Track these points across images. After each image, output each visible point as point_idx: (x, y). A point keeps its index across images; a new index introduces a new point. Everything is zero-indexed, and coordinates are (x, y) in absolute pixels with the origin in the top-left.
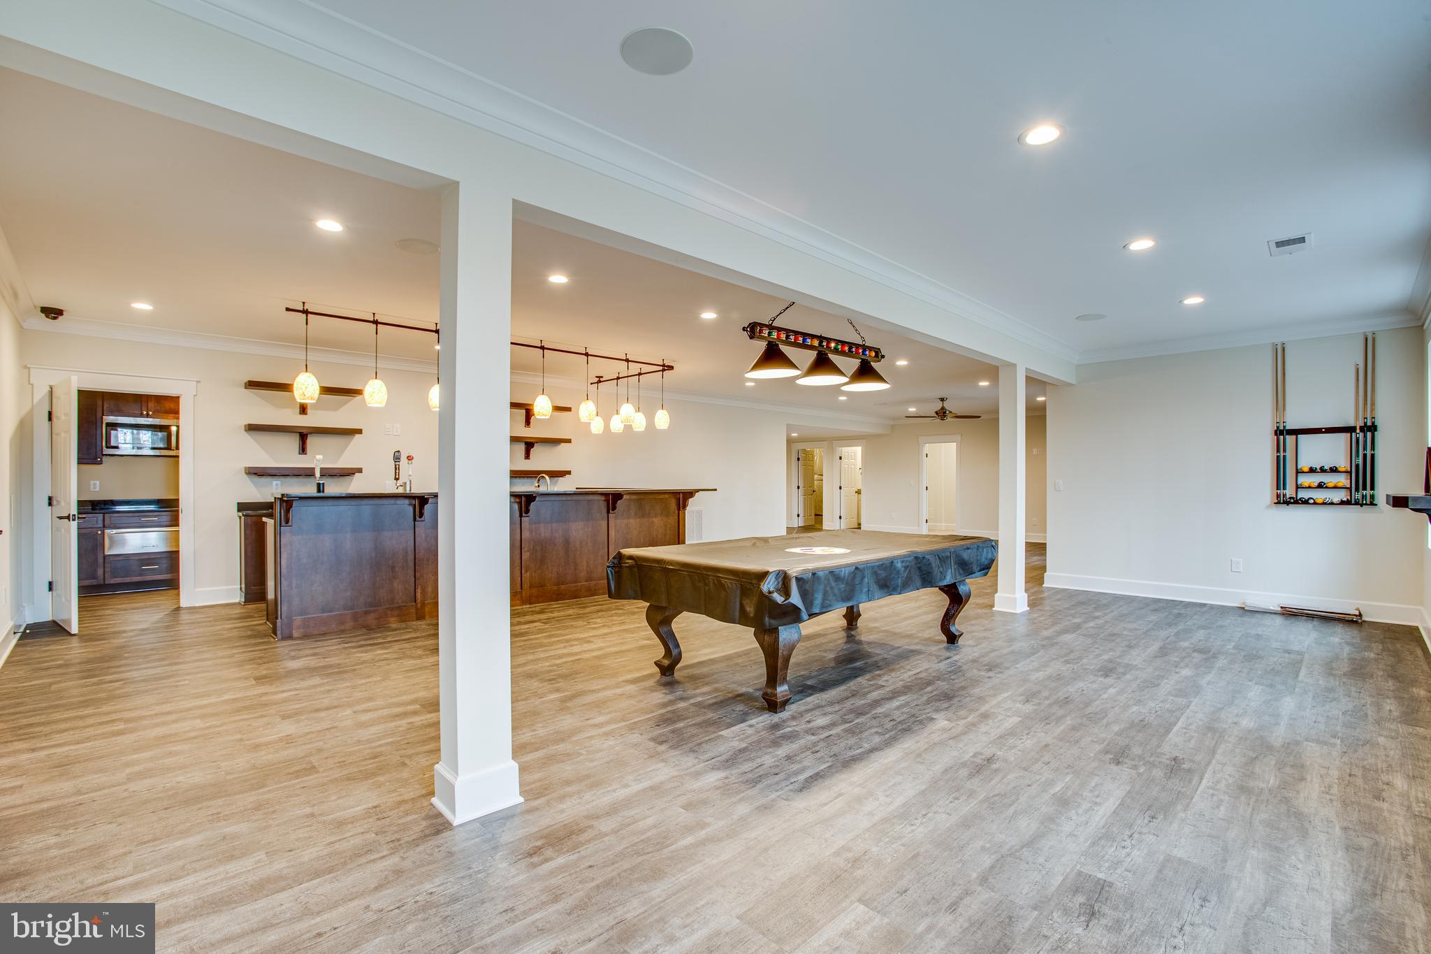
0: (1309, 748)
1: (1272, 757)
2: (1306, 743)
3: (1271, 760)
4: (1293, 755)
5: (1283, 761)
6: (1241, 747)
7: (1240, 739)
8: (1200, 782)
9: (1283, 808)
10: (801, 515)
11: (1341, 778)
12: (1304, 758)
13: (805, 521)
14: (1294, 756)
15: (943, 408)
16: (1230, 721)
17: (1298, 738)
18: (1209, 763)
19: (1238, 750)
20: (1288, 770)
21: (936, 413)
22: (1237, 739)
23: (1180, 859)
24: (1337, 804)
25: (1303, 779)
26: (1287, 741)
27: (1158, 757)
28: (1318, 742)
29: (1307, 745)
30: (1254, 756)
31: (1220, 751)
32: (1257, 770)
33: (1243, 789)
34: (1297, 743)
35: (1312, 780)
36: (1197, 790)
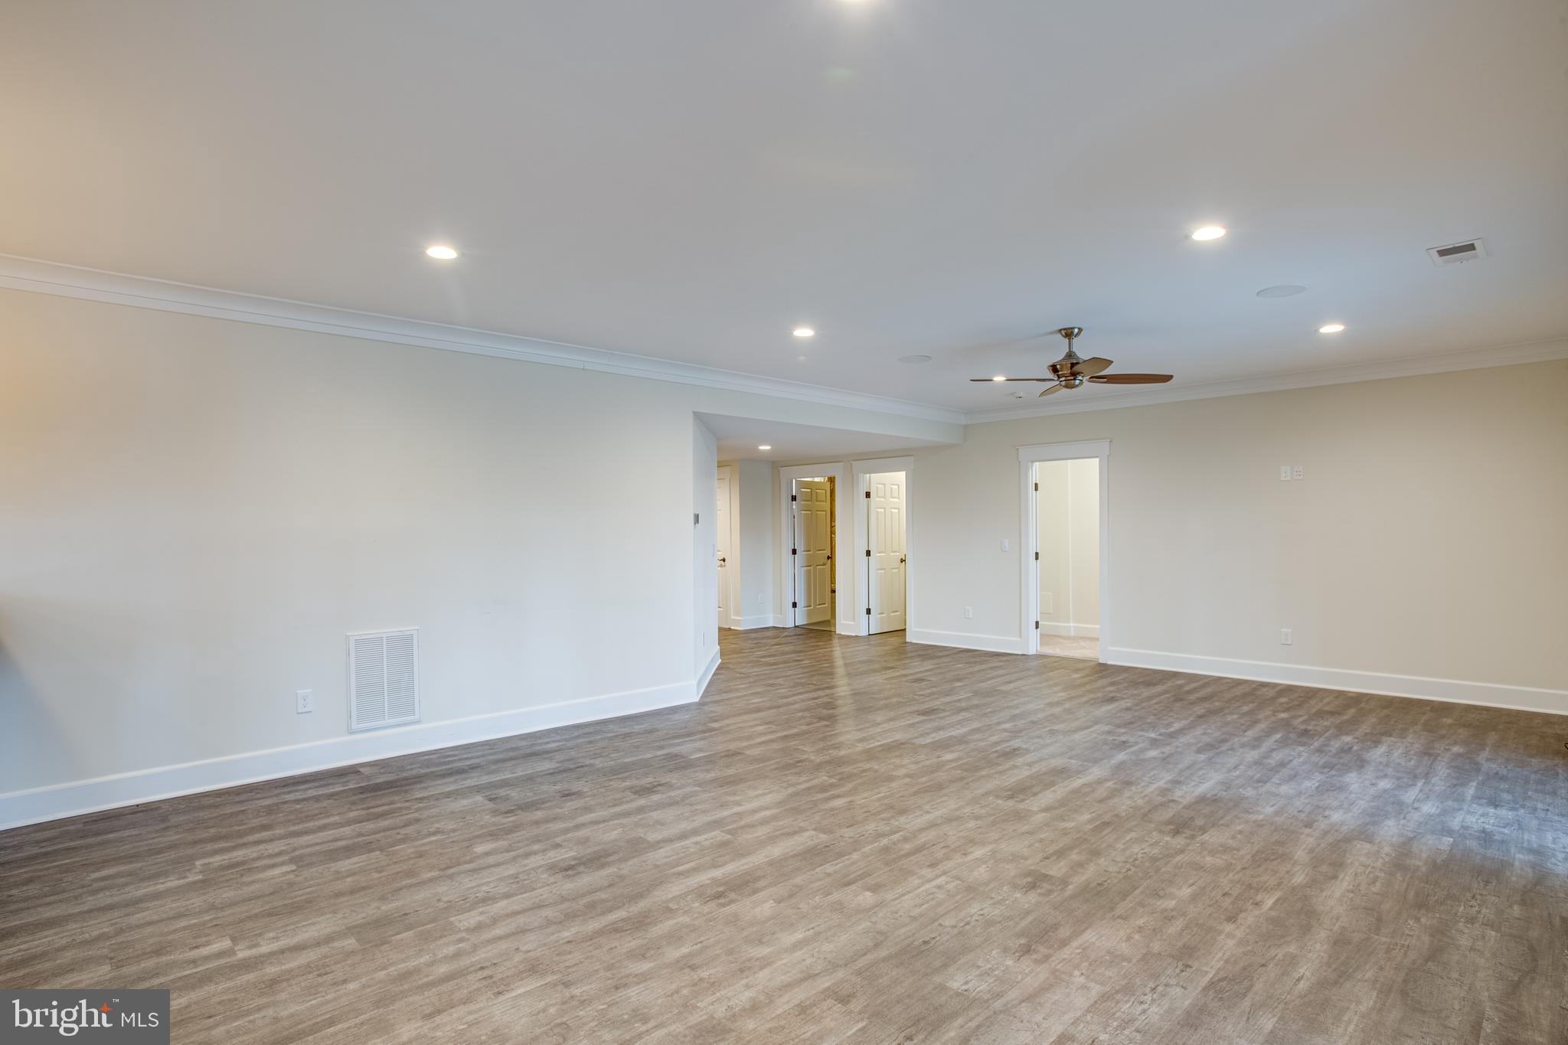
10: (801, 604)
13: (810, 614)
15: (1070, 355)
21: (1054, 369)
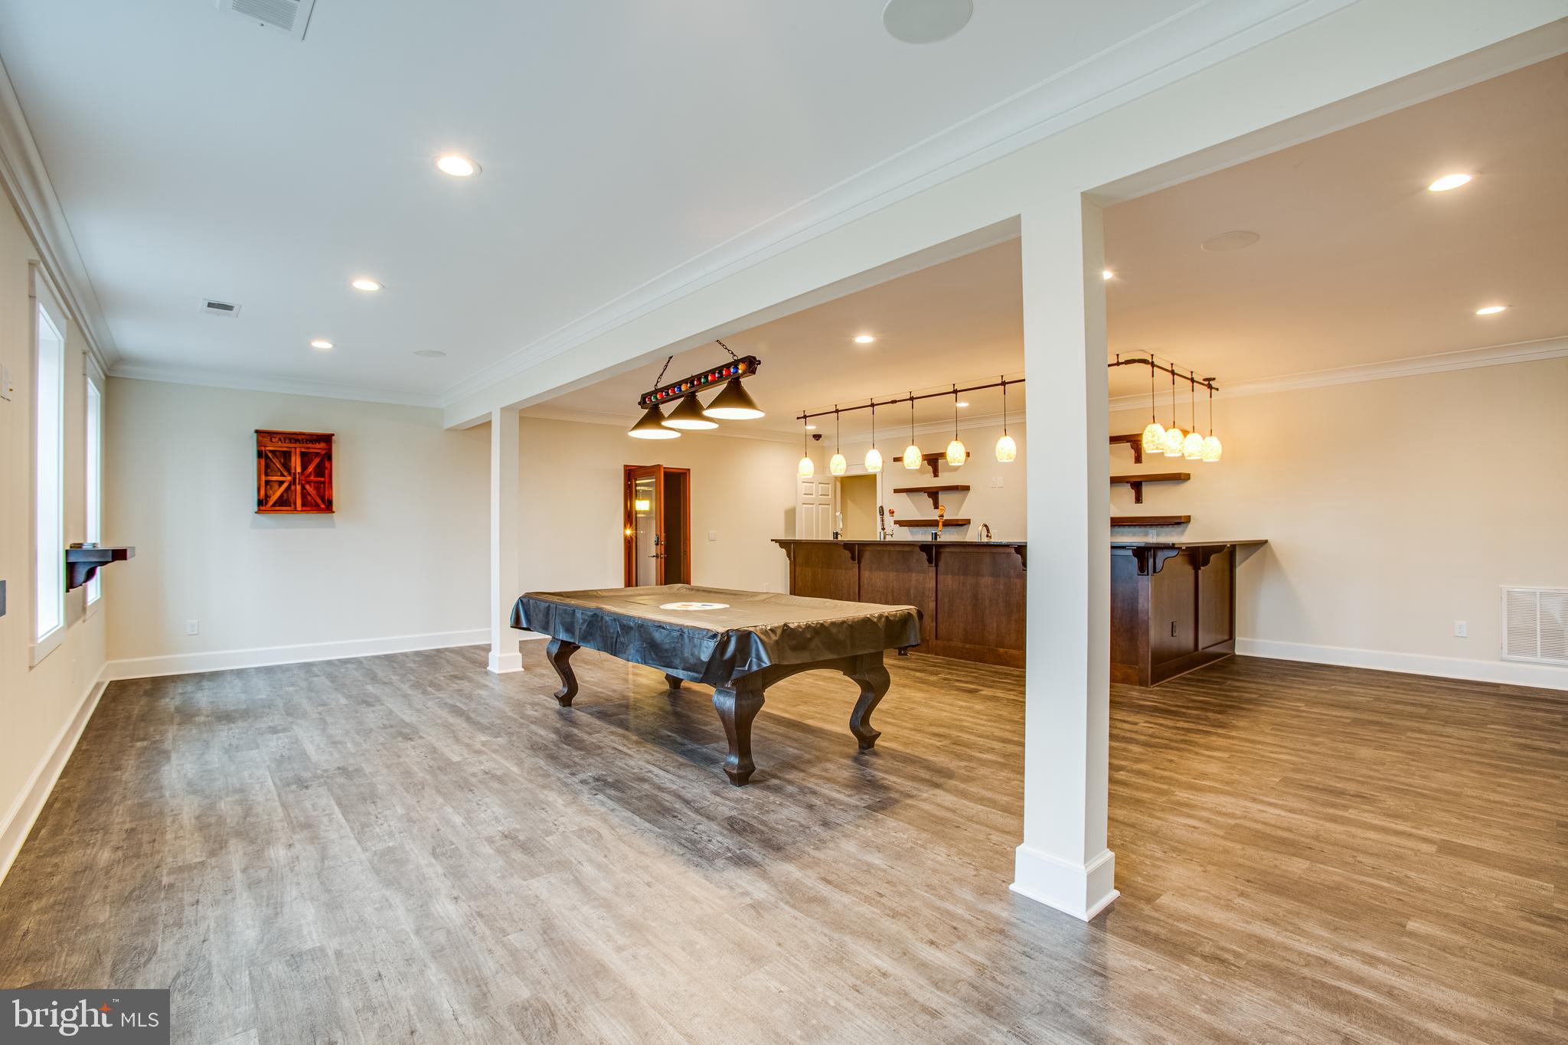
0: (198, 853)
1: (232, 825)
2: (203, 859)
3: (231, 822)
4: (212, 838)
5: (220, 826)
6: (264, 822)
7: (271, 830)
8: (273, 781)
9: (207, 792)
11: (163, 833)
12: (201, 839)
14: (211, 836)
16: (298, 846)
17: (213, 861)
18: (279, 796)
19: (266, 817)
20: (213, 820)
22: (274, 829)
23: (252, 749)
24: (167, 810)
25: (198, 818)
26: (224, 852)
27: (319, 783)
28: (190, 868)
29: (201, 856)
30: (248, 819)
31: (280, 809)
32: (238, 808)
33: (241, 791)
34: (212, 853)
35: (190, 820)
36: (272, 777)
